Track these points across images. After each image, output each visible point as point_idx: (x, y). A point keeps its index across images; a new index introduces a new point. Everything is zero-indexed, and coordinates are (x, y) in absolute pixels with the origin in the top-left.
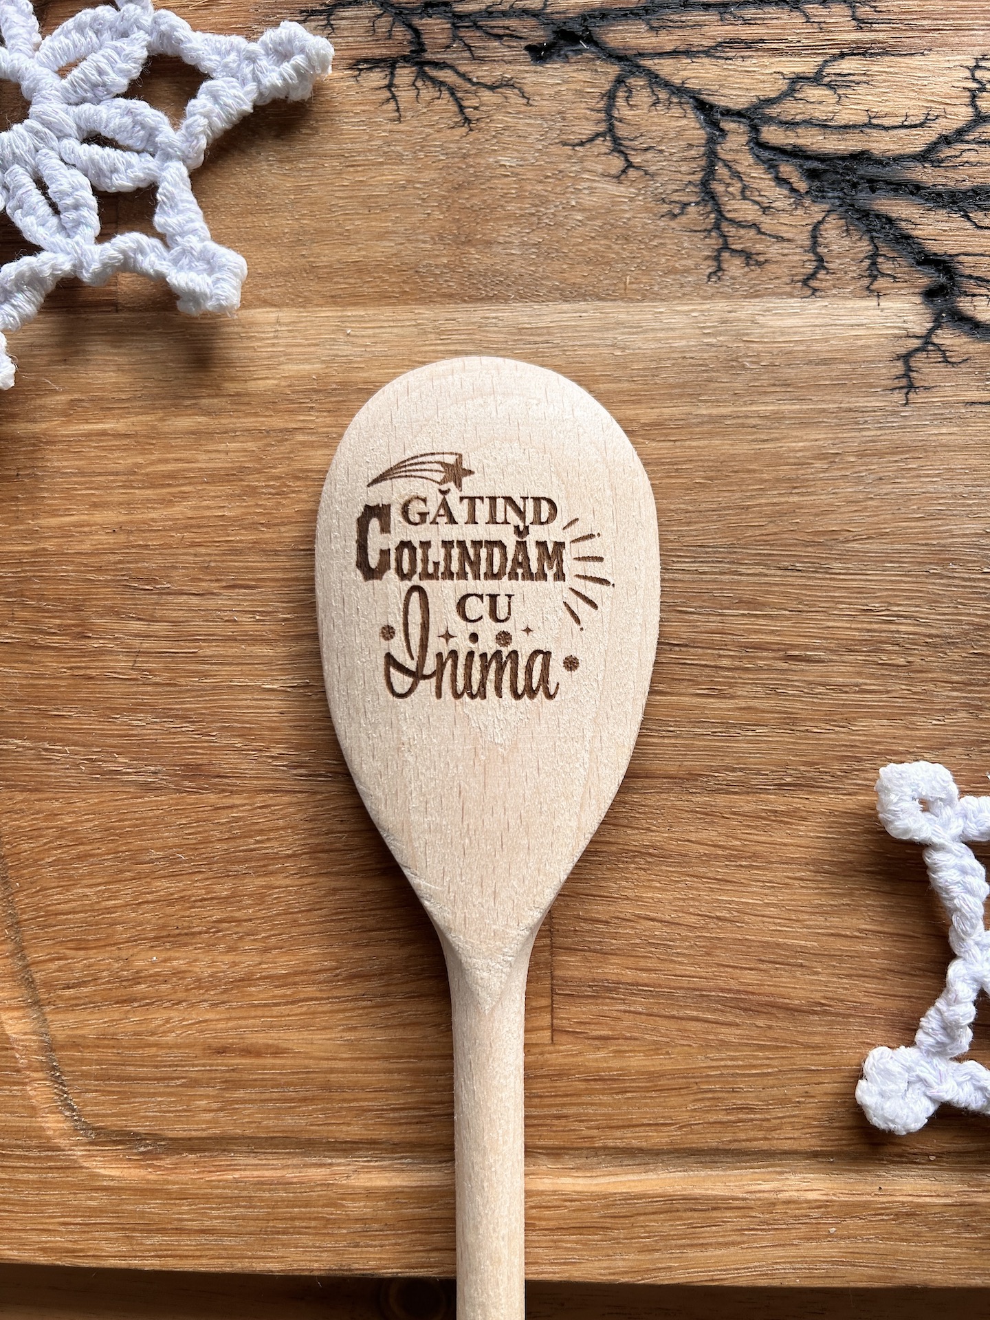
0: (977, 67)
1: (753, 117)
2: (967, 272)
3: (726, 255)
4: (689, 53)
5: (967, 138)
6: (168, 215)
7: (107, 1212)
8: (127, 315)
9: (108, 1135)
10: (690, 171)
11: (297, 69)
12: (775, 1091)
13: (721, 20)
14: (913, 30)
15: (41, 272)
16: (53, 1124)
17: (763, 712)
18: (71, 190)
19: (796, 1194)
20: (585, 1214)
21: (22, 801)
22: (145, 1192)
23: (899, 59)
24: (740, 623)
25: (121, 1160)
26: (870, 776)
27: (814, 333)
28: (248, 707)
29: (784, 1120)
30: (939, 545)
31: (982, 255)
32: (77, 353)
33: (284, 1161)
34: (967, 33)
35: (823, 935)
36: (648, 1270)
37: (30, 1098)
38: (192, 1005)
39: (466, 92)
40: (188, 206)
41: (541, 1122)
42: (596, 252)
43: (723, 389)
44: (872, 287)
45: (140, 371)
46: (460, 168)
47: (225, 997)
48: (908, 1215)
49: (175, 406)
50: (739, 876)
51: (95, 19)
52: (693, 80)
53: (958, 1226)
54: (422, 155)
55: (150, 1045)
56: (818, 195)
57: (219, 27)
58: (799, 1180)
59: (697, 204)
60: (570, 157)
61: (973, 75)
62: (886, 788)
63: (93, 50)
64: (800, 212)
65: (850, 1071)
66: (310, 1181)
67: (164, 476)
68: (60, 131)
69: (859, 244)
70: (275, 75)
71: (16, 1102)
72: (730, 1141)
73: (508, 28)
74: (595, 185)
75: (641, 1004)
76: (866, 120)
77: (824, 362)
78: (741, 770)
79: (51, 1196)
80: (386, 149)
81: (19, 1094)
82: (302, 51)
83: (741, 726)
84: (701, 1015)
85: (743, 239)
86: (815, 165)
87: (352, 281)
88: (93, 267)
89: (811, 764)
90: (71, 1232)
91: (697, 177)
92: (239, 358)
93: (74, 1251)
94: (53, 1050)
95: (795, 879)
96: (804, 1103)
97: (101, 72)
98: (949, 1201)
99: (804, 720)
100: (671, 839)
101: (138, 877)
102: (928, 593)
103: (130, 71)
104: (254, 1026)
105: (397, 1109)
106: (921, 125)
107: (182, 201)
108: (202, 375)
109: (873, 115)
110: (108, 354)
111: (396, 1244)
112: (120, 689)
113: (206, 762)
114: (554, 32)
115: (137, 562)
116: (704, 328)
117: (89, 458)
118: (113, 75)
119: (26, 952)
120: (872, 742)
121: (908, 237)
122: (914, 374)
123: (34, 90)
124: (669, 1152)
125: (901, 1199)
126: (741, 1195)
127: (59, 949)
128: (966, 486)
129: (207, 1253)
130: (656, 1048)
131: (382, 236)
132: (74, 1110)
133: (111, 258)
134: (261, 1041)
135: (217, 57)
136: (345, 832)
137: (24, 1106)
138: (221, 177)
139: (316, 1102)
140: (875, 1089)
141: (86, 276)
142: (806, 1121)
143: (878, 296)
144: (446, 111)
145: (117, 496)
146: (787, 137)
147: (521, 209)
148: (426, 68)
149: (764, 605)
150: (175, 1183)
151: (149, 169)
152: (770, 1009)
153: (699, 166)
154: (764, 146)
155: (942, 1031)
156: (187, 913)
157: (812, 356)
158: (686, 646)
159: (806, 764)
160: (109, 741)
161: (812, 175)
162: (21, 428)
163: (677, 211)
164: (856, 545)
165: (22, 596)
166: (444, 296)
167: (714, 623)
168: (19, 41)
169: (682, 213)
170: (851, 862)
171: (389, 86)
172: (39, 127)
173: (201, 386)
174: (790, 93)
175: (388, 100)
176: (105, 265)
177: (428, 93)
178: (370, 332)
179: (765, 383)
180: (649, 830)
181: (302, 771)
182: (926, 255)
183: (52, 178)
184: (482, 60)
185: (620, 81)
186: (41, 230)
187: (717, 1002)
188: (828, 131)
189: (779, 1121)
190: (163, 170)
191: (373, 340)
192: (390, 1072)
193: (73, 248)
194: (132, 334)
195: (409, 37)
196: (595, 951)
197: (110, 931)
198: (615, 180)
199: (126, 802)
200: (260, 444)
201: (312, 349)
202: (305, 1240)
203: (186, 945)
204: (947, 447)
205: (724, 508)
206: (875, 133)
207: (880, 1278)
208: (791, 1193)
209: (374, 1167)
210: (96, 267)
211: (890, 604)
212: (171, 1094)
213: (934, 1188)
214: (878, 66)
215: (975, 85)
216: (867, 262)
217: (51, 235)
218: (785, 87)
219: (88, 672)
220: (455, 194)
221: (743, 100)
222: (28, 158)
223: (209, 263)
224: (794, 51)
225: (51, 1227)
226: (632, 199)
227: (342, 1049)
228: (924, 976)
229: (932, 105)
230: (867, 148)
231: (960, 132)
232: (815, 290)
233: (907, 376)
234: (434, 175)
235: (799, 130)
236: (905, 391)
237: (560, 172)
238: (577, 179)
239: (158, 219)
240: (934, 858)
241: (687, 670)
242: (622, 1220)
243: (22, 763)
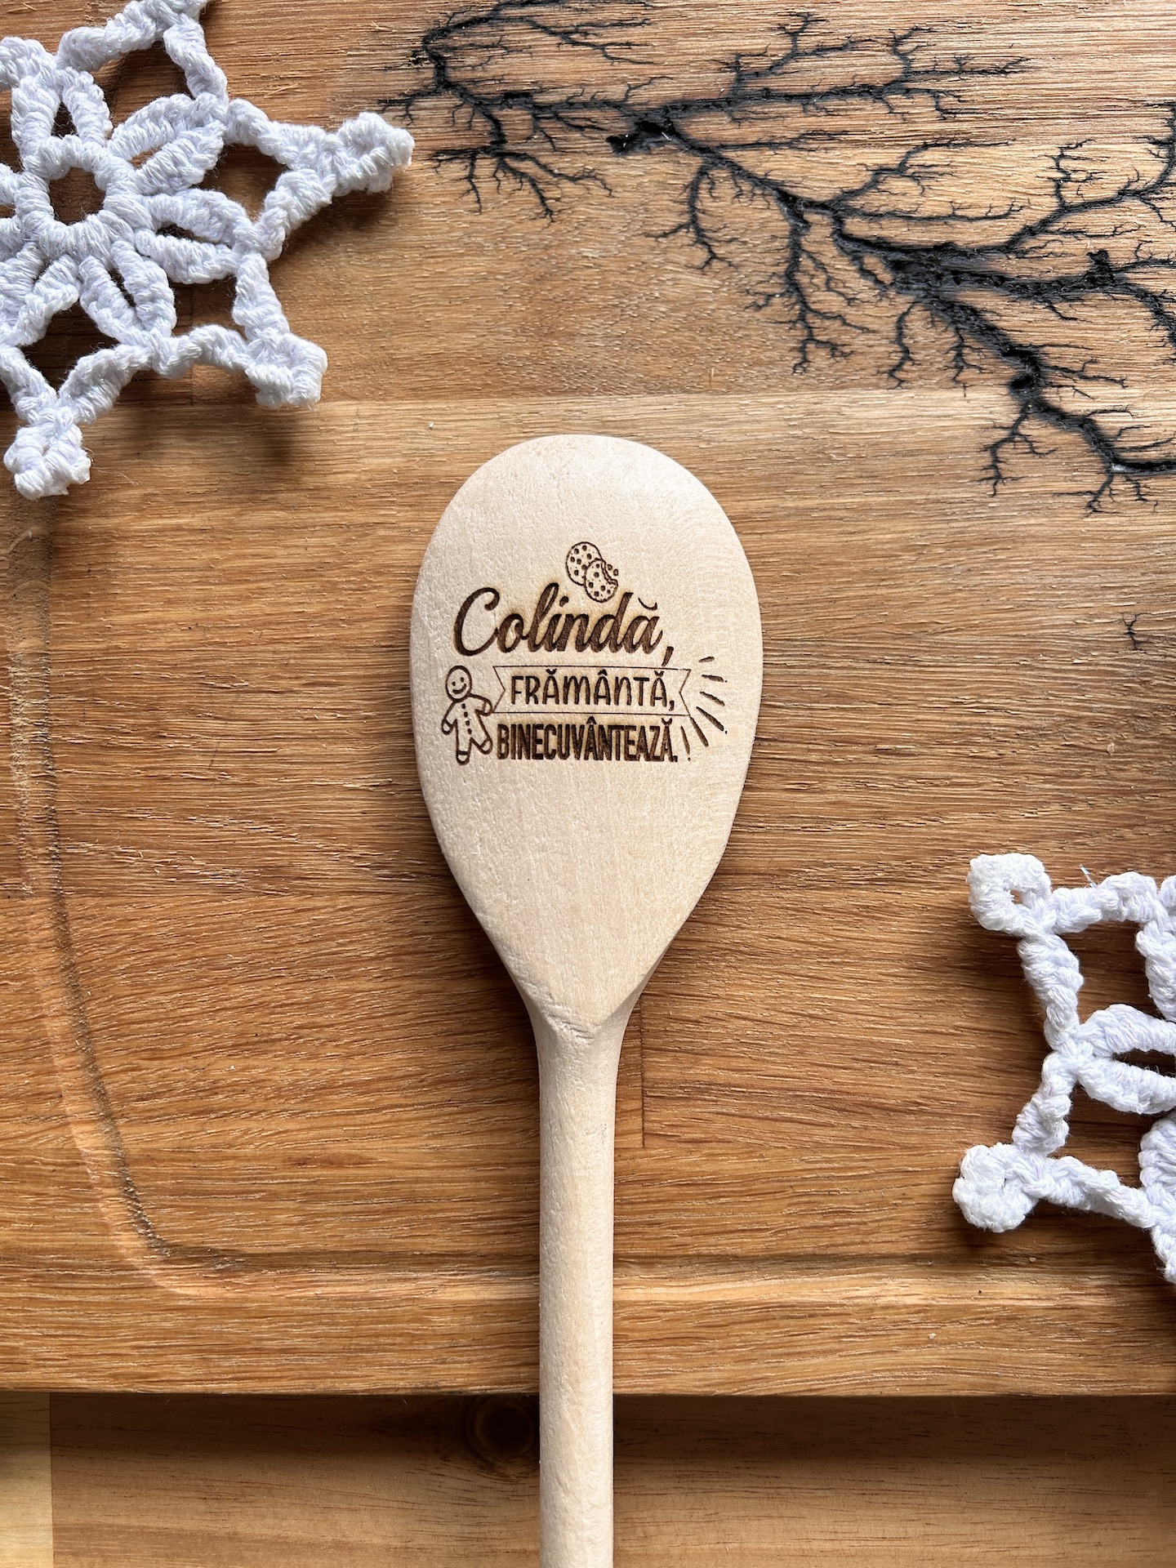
0: (1062, 156)
1: (837, 208)
2: (1053, 363)
3: (811, 346)
4: (771, 145)
5: (1051, 228)
6: (247, 307)
7: (181, 1333)
8: (202, 408)
9: (183, 1252)
10: (774, 262)
11: (377, 161)
12: (871, 1194)
13: (804, 111)
14: (997, 120)
15: (119, 364)
16: (127, 1242)
17: (854, 806)
18: (147, 282)
19: (894, 1299)
20: (680, 1325)
21: (94, 907)
22: (222, 1311)
23: (983, 149)
24: (830, 716)
25: (197, 1278)
26: (962, 870)
27: (900, 425)
28: (329, 807)
29: (881, 1224)
30: (1028, 636)
31: (1067, 346)
32: (151, 446)
33: (367, 1277)
34: (1051, 121)
35: (918, 1032)
36: (745, 1381)
37: (102, 1215)
38: (272, 1115)
39: (548, 183)
40: (267, 298)
41: (633, 1230)
42: (680, 343)
43: (809, 481)
44: (958, 378)
45: (216, 465)
46: (542, 259)
47: (306, 1106)
48: (1010, 1319)
49: (252, 500)
50: (832, 973)
51: (170, 108)
52: (776, 172)
53: (1061, 1330)
54: (503, 246)
55: (228, 1158)
56: (904, 286)
57: (296, 116)
58: (897, 1285)
59: (782, 295)
60: (653, 248)
61: (1058, 165)
62: (978, 879)
63: (169, 140)
64: (885, 303)
65: (947, 1171)
66: (394, 1296)
67: (241, 572)
68: (136, 222)
69: (945, 335)
70: (355, 168)
71: (88, 1220)
72: (827, 1246)
73: (589, 119)
74: (679, 276)
75: (734, 1105)
76: (950, 211)
77: (911, 453)
78: (831, 865)
79: (125, 1319)
80: (466, 240)
81: (90, 1211)
82: (382, 143)
83: (831, 821)
84: (795, 1116)
85: (828, 331)
86: (900, 256)
87: (433, 373)
88: (171, 360)
89: (903, 859)
90: (145, 1356)
91: (782, 268)
92: (317, 452)
93: (147, 1376)
94: (126, 1165)
95: (889, 975)
96: (901, 1205)
97: (177, 163)
98: (1050, 1304)
99: (895, 814)
100: (761, 936)
101: (215, 983)
102: (1019, 684)
103: (206, 162)
104: (336, 1135)
105: (485, 1219)
106: (1006, 216)
107: (261, 293)
108: (279, 469)
109: (957, 206)
110: (183, 447)
111: (484, 1360)
112: (196, 789)
113: (286, 863)
114: (636, 124)
115: (213, 660)
116: (789, 420)
117: (163, 554)
118: (189, 165)
119: (98, 1063)
120: (964, 836)
121: (993, 328)
122: (1001, 465)
123: (108, 180)
124: (765, 1259)
125: (1001, 1302)
126: (838, 1302)
127: (131, 1059)
128: (1056, 577)
129: (288, 1374)
130: (750, 1151)
131: (464, 328)
132: (148, 1227)
133: (190, 351)
134: (342, 1151)
135: (295, 148)
136: (430, 933)
137: (96, 1224)
138: (298, 268)
139: (401, 1214)
140: (971, 1186)
141: (162, 369)
142: (903, 1224)
143: (965, 387)
144: (526, 202)
145: (193, 592)
146: (871, 228)
147: (603, 300)
148: (507, 160)
149: (853, 698)
150: (253, 1301)
151: (227, 261)
152: (865, 1109)
153: (783, 258)
154: (848, 238)
155: (1038, 1126)
156: (267, 1020)
157: (899, 448)
158: (775, 740)
159: (897, 858)
160: (186, 843)
161: (897, 266)
162: (92, 523)
163: (761, 302)
164: (945, 637)
165: (94, 695)
166: (527, 388)
167: (803, 717)
168: (91, 129)
169: (766, 305)
170: (945, 958)
171: (470, 178)
172: (115, 218)
173: (278, 480)
174: (873, 184)
175: (468, 191)
176: (183, 358)
177: (509, 184)
178: (452, 425)
179: (852, 475)
180: (739, 927)
181: (385, 872)
182: (1011, 347)
183: (128, 270)
184: (564, 152)
185: (702, 173)
186: (117, 322)
187: (812, 1102)
188: (912, 222)
189: (876, 1224)
190: (241, 262)
191: (455, 433)
192: (477, 1180)
193: (150, 340)
194: (208, 427)
195: (489, 128)
196: (686, 1051)
197: (185, 1040)
198: (699, 271)
199: (203, 906)
200: (339, 539)
201: (393, 443)
202: (390, 1357)
203: (265, 1052)
204: (1035, 538)
205: (812, 602)
206: (959, 224)
207: (983, 1386)
208: (890, 1299)
209: (461, 1280)
210: (173, 359)
211: (980, 696)
212: (250, 1208)
213: (1035, 1291)
214: (963, 157)
215: (1060, 175)
216: (953, 353)
217: (127, 327)
218: (868, 179)
219: (164, 772)
220: (537, 286)
221: (827, 191)
222: (103, 249)
223: (288, 355)
224: (878, 143)
225: (123, 1352)
226: (716, 291)
227: (428, 1157)
228: (1022, 1073)
229: (1017, 196)
230: (951, 239)
231: (1045, 223)
232: (901, 381)
233: (994, 466)
234: (516, 266)
235: (883, 222)
236: (993, 481)
237: (643, 263)
238: (660, 270)
239: (237, 312)
240: (1027, 950)
241: (776, 765)
242: (717, 1330)
243: (93, 867)
